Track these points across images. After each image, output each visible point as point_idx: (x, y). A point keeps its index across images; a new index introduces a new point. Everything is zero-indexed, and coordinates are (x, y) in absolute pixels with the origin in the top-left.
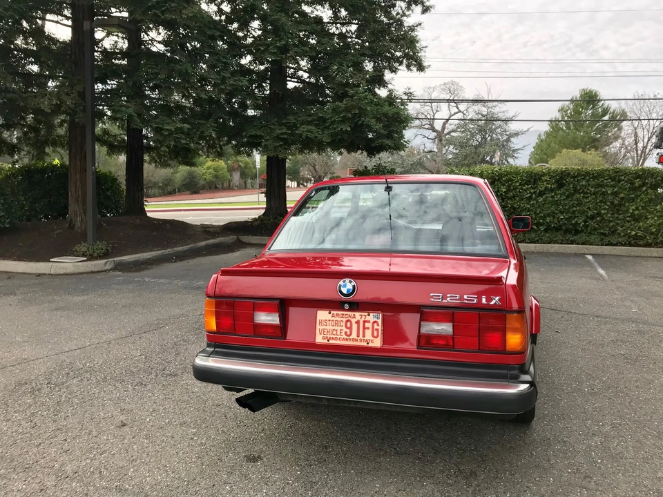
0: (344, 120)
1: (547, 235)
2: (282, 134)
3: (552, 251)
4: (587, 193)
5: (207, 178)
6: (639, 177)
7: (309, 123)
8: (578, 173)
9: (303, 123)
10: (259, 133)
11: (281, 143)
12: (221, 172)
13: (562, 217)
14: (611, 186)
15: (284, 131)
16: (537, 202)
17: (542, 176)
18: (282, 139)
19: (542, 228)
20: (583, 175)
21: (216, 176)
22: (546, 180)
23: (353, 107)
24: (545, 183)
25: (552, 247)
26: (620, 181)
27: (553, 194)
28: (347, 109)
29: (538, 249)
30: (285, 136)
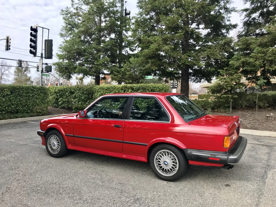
1: (6, 115)
3: (12, 122)
4: (23, 96)
6: (40, 89)
8: (19, 88)
13: (13, 107)
14: (31, 93)
16: (2, 100)
17: (4, 88)
19: (4, 112)
20: (21, 88)
22: (6, 91)
24: (6, 92)
25: (12, 120)
26: (34, 91)
27: (9, 97)
29: (6, 122)
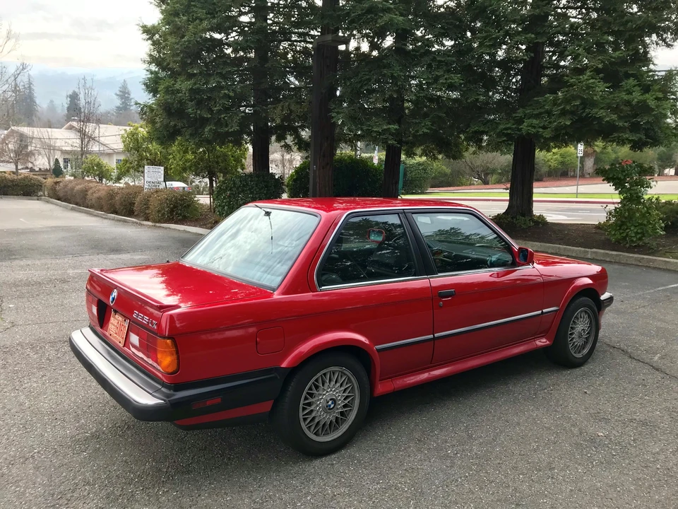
0: (563, 113)
2: (506, 129)
5: (552, 165)
7: (537, 116)
9: (531, 116)
10: (482, 129)
11: (505, 139)
12: (568, 158)
15: (508, 126)
18: (507, 135)
21: (562, 163)
23: (574, 98)
28: (567, 101)
30: (509, 131)
